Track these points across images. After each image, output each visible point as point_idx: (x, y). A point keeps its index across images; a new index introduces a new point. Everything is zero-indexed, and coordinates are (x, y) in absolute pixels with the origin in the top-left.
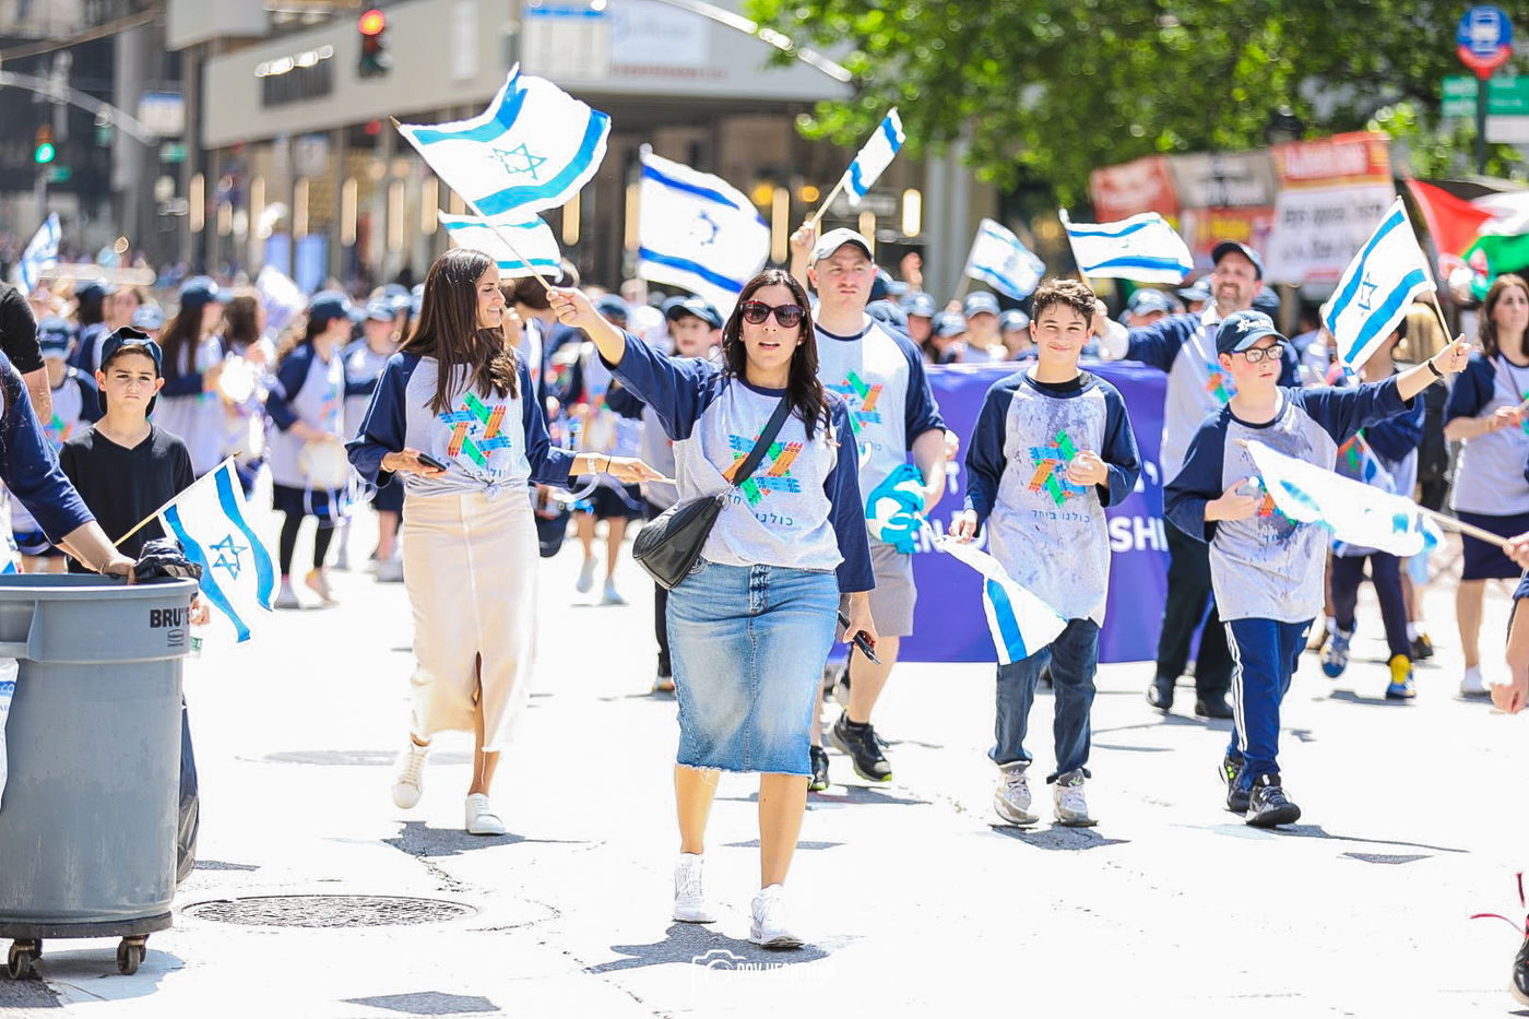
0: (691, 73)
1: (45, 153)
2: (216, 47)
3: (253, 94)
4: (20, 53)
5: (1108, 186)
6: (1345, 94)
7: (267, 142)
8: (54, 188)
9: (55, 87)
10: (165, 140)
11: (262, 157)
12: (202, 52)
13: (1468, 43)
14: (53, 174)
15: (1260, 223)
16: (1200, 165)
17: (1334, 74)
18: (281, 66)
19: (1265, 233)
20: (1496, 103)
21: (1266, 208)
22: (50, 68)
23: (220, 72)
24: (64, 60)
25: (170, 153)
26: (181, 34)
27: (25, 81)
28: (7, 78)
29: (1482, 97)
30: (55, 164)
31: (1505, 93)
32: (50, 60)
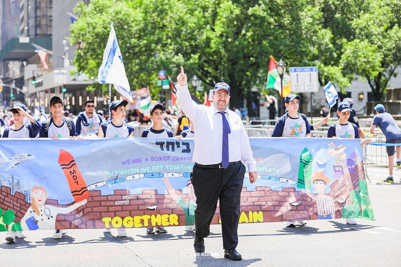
1: (12, 95)
2: (30, 79)
8: (13, 100)
9: (13, 86)
12: (28, 80)
13: (160, 75)
14: (13, 98)
20: (164, 83)
22: (12, 83)
24: (14, 81)
26: (26, 78)
27: (8, 85)
28: (4, 85)
29: (162, 82)
30: (13, 97)
31: (165, 82)
32: (12, 81)
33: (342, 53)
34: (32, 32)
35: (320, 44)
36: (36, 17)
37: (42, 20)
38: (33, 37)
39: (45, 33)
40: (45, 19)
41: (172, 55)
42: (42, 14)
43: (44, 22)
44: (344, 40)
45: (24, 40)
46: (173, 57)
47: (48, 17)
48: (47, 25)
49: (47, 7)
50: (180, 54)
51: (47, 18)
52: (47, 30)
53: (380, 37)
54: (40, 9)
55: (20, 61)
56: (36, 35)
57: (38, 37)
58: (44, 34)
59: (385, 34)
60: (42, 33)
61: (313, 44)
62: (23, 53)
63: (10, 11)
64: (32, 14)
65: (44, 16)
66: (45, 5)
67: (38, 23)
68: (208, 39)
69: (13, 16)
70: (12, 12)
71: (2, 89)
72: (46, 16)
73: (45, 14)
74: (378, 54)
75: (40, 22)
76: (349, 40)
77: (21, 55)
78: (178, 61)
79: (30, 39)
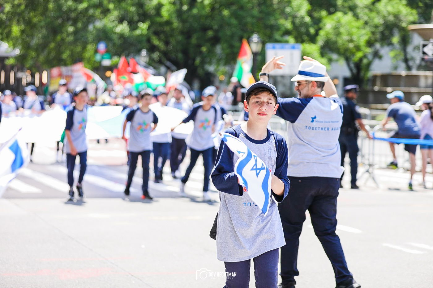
20: (104, 58)
29: (102, 57)
33: (320, 29)
35: (294, 17)
44: (324, 13)
46: (116, 26)
53: (367, 11)
59: (372, 7)
61: (286, 16)
68: (160, 6)
74: (363, 32)
76: (330, 13)
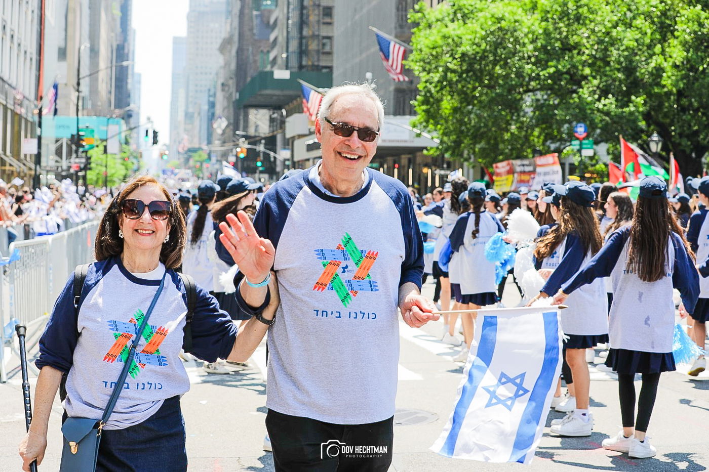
0: (406, 141)
1: (259, 164)
2: (296, 138)
3: (305, 148)
4: (252, 140)
5: (497, 167)
6: (558, 144)
7: (308, 160)
8: (261, 172)
9: (261, 148)
10: (285, 160)
11: (307, 163)
12: (293, 139)
13: (577, 132)
14: (261, 169)
15: (532, 176)
16: (518, 162)
17: (554, 139)
18: (311, 142)
19: (534, 178)
20: (584, 146)
21: (534, 172)
22: (260, 143)
23: (297, 143)
24: (263, 141)
25: (287, 163)
26: (288, 136)
27: (254, 147)
28: (249, 146)
29: (581, 145)
30: (261, 166)
31: (586, 144)
32: (260, 142)
34: (294, 63)
36: (301, 38)
37: (310, 43)
38: (295, 70)
39: (316, 63)
40: (316, 42)
41: (596, 96)
42: (311, 33)
43: (313, 46)
45: (282, 74)
46: (599, 100)
47: (320, 38)
48: (318, 51)
49: (318, 22)
50: (610, 96)
51: (319, 41)
52: (319, 60)
54: (307, 24)
55: (269, 110)
56: (301, 67)
57: (304, 70)
58: (313, 65)
60: (310, 63)
62: (278, 96)
63: (251, 30)
64: (294, 33)
65: (315, 37)
66: (316, 18)
67: (304, 48)
68: (659, 70)
69: (256, 37)
70: (255, 31)
71: (246, 153)
72: (318, 36)
73: (316, 33)
75: (307, 46)
77: (275, 98)
78: (606, 108)
79: (291, 74)
